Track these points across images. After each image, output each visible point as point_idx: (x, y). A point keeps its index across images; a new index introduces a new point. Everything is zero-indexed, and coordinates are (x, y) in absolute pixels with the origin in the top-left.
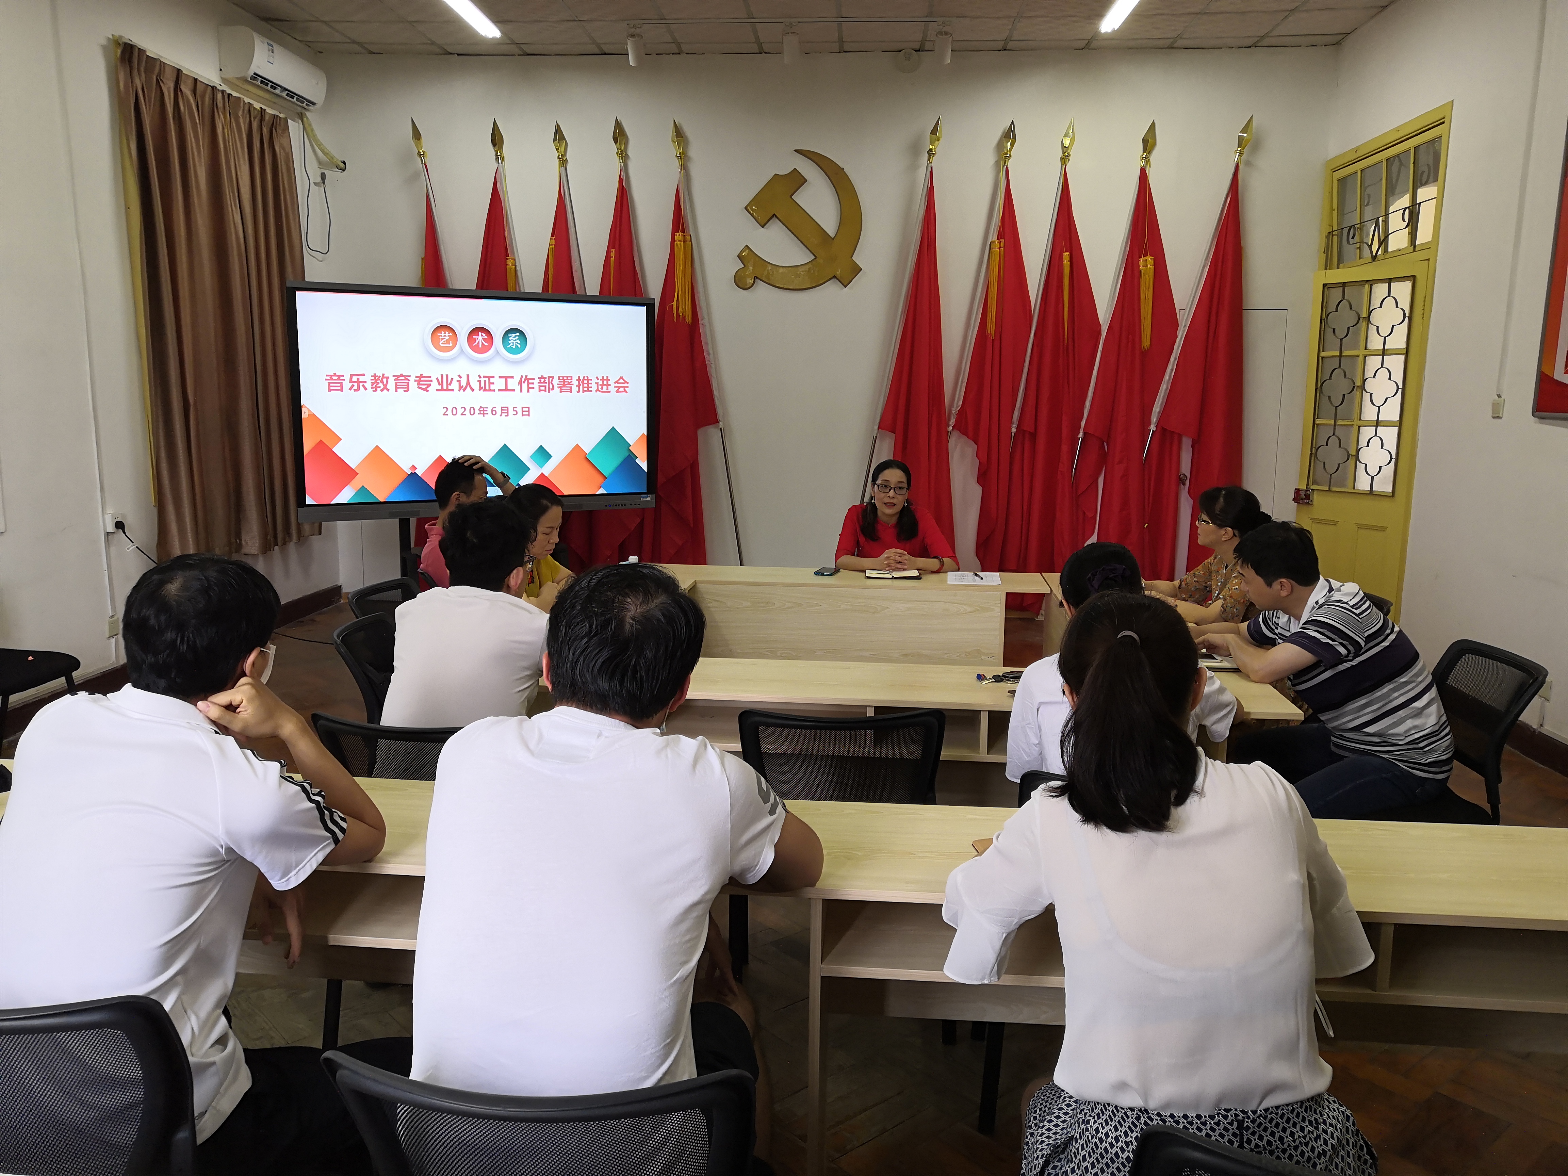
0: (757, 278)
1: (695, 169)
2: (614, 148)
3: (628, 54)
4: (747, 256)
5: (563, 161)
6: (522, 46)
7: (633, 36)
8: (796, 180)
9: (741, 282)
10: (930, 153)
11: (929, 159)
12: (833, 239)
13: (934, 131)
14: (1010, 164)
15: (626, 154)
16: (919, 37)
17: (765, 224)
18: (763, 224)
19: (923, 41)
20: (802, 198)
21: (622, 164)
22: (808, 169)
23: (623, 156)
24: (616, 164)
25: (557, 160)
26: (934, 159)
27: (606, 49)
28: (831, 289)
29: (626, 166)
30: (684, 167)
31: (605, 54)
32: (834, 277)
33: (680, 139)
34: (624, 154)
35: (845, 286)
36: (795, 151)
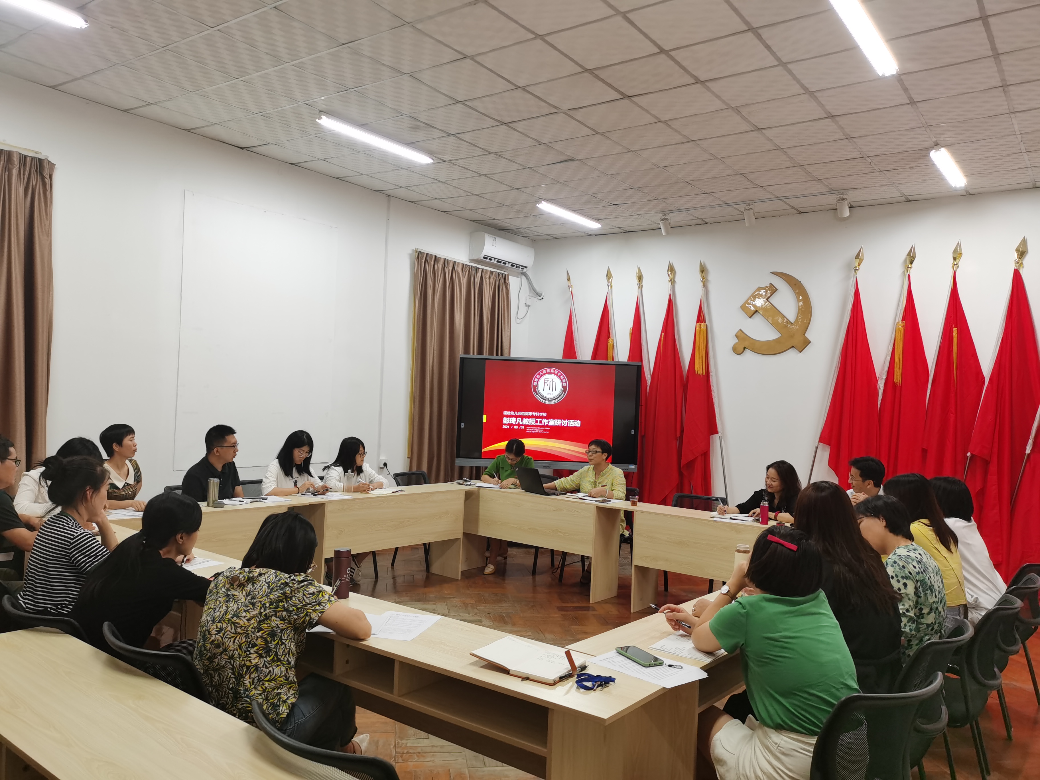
0: (746, 348)
1: (711, 286)
2: (668, 278)
3: (661, 229)
4: (741, 336)
5: (640, 288)
8: (773, 290)
9: (738, 350)
10: (855, 270)
11: (855, 273)
12: (793, 324)
13: (859, 255)
15: (674, 281)
18: (750, 317)
20: (776, 301)
21: (671, 286)
22: (779, 283)
23: (673, 282)
24: (668, 286)
25: (637, 287)
26: (859, 273)
28: (792, 354)
29: (673, 288)
30: (705, 286)
32: (793, 347)
33: (703, 270)
34: (673, 280)
35: (800, 352)
36: (772, 273)
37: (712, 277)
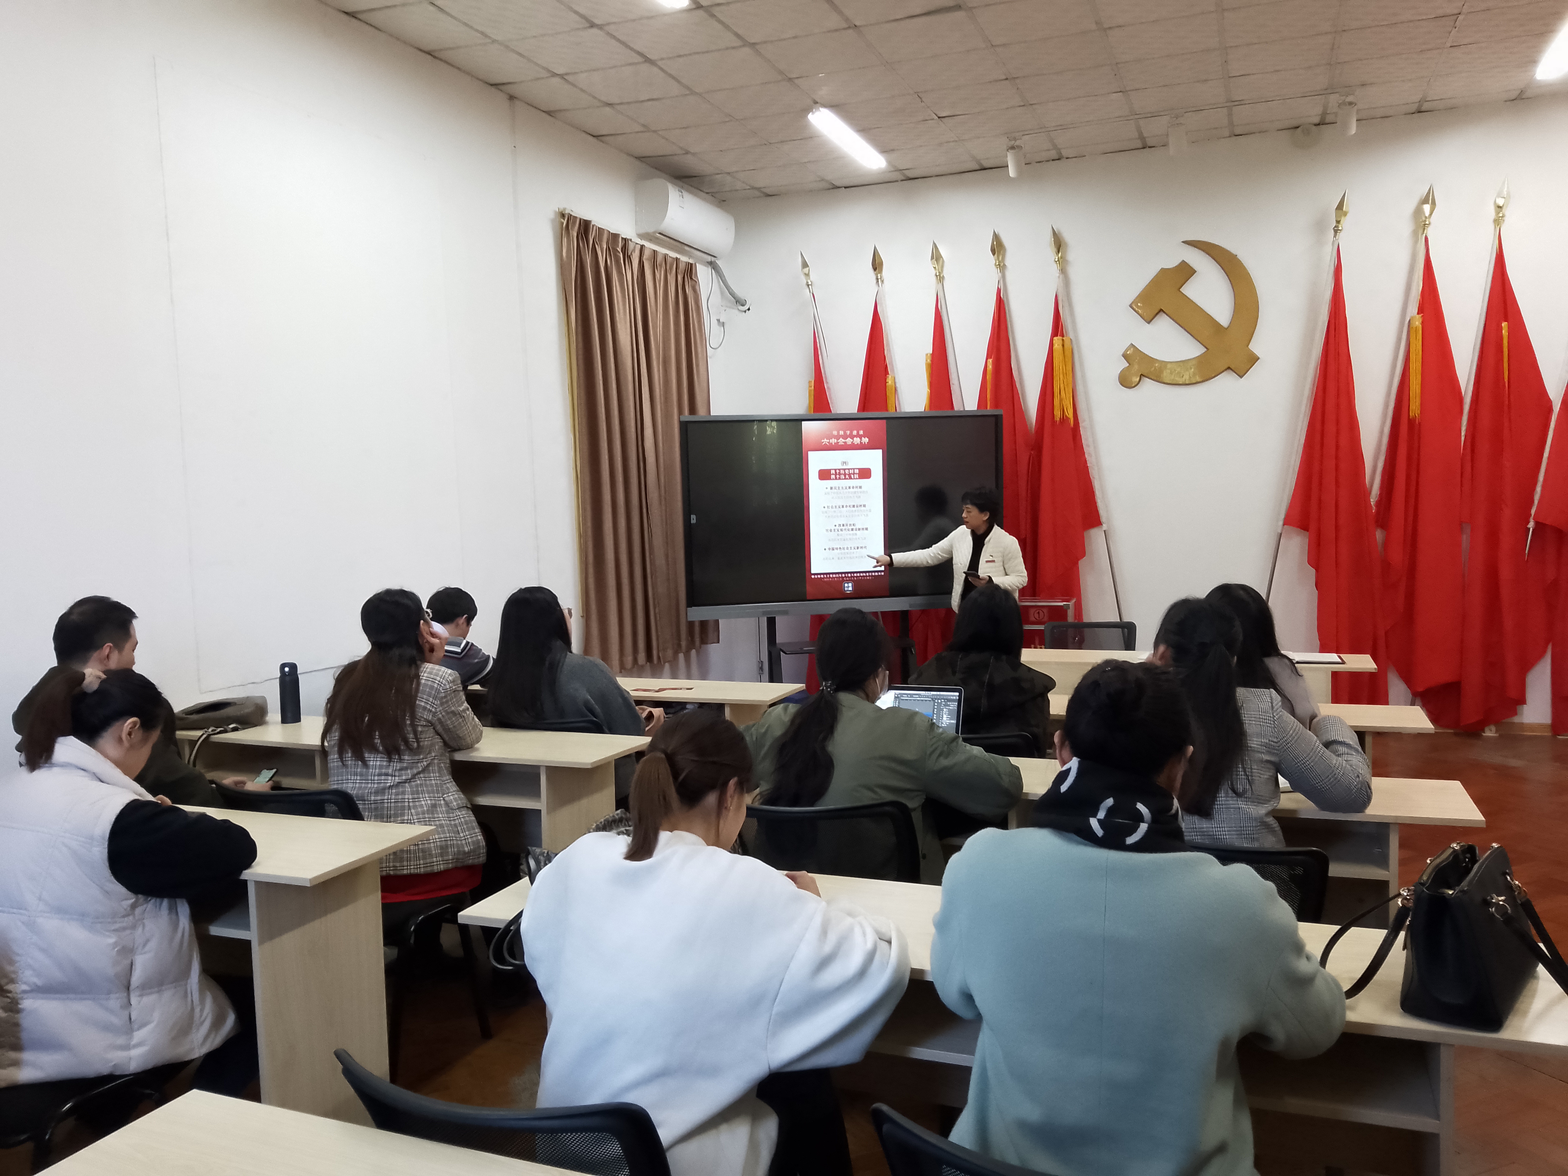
0: (1143, 375)
1: (1074, 272)
2: (991, 259)
3: (1008, 166)
4: (1133, 356)
5: (940, 278)
6: (903, 171)
7: (1012, 148)
8: (1185, 272)
9: (1125, 381)
10: (1336, 231)
11: (1335, 236)
12: (1226, 329)
13: (1340, 207)
14: (1430, 232)
15: (1004, 265)
16: (1319, 110)
17: (1151, 321)
18: (1149, 320)
19: (1324, 114)
20: (1191, 290)
21: (1000, 274)
22: (1197, 260)
23: (1001, 267)
24: (994, 275)
25: (935, 278)
26: (1341, 236)
27: (986, 164)
28: (1226, 382)
29: (1004, 277)
30: (1063, 271)
31: (985, 169)
32: (1229, 368)
33: (1059, 244)
34: (1002, 264)
35: (1241, 377)
36: (1183, 242)
37: (1072, 255)
